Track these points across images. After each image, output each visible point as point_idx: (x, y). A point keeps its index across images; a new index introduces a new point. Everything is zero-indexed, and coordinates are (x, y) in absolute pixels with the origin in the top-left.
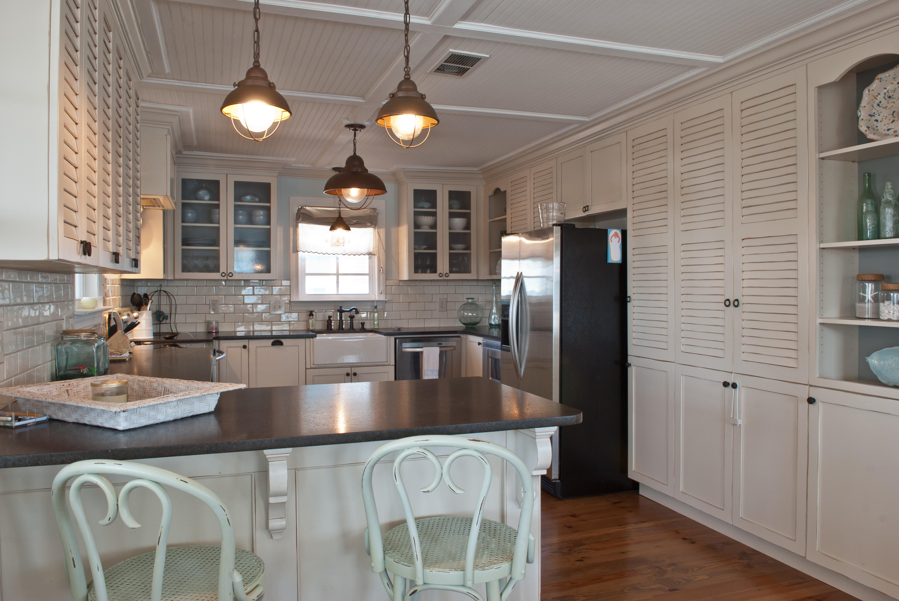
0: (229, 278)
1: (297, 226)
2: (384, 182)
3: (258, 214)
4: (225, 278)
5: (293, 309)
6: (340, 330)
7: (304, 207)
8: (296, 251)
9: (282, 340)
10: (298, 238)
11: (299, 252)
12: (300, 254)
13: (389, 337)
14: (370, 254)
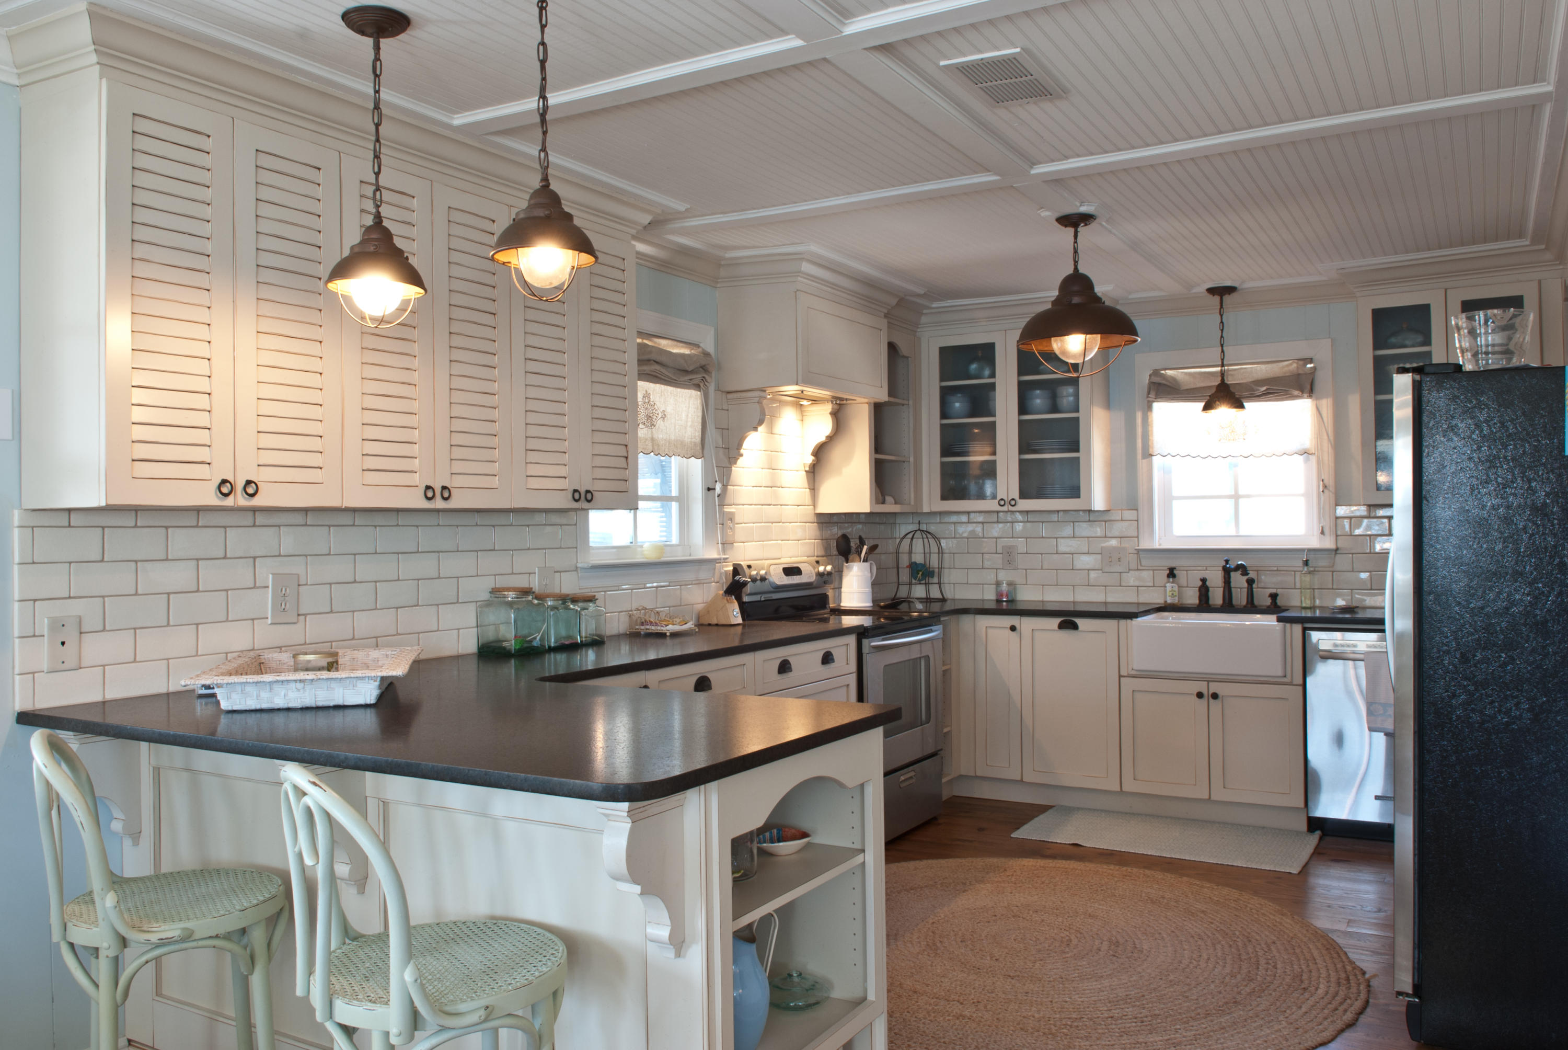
0: (1011, 508)
1: (1150, 408)
2: (1132, 318)
3: (1065, 393)
4: (1005, 508)
5: (1144, 562)
6: (1228, 607)
7: (1163, 372)
8: (1148, 455)
9: (1078, 621)
10: (1152, 431)
11: (1154, 458)
12: (1157, 461)
13: (1288, 625)
14: (1305, 452)
